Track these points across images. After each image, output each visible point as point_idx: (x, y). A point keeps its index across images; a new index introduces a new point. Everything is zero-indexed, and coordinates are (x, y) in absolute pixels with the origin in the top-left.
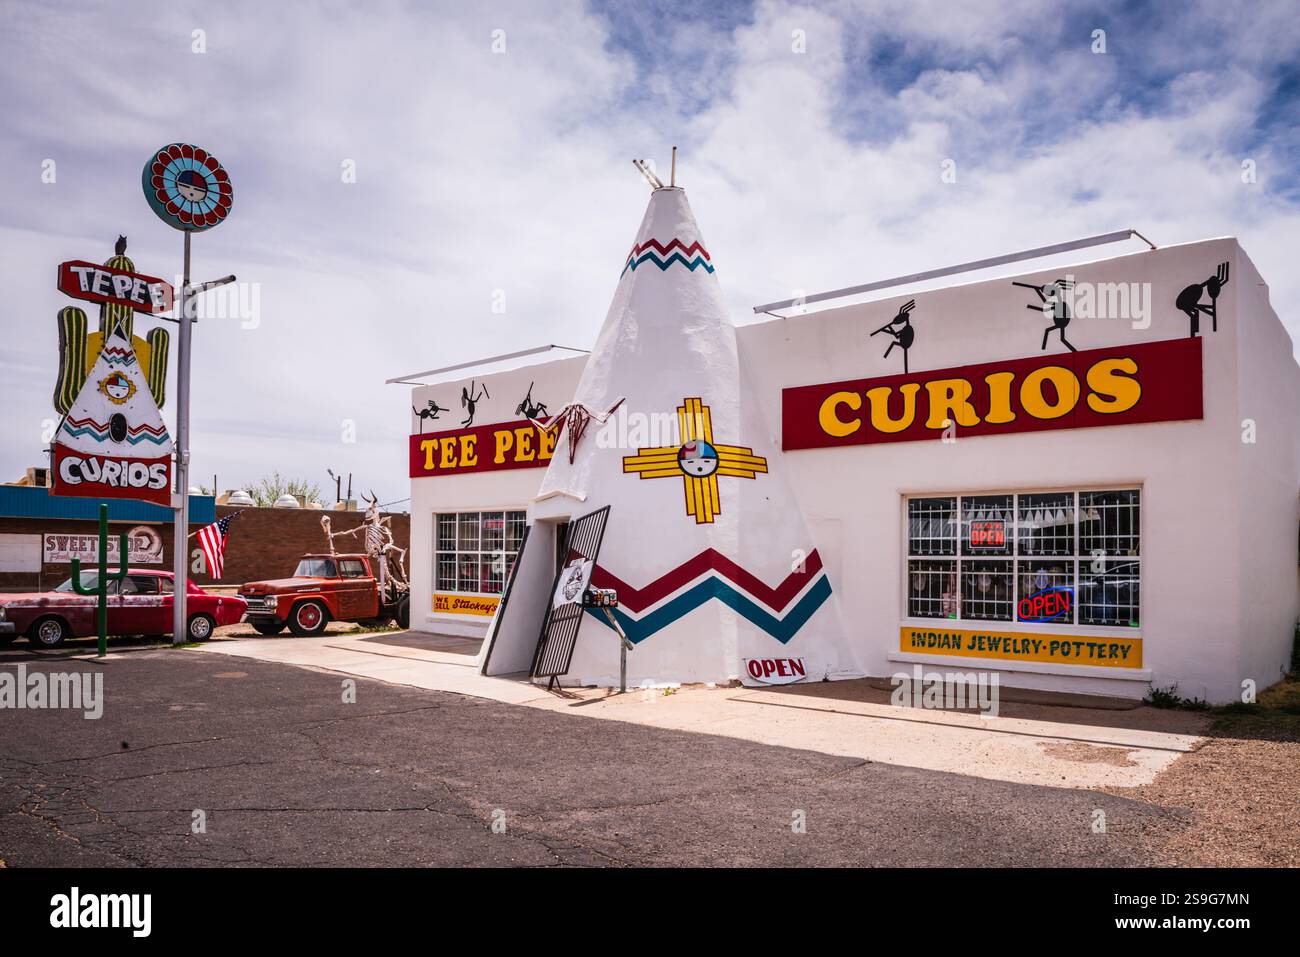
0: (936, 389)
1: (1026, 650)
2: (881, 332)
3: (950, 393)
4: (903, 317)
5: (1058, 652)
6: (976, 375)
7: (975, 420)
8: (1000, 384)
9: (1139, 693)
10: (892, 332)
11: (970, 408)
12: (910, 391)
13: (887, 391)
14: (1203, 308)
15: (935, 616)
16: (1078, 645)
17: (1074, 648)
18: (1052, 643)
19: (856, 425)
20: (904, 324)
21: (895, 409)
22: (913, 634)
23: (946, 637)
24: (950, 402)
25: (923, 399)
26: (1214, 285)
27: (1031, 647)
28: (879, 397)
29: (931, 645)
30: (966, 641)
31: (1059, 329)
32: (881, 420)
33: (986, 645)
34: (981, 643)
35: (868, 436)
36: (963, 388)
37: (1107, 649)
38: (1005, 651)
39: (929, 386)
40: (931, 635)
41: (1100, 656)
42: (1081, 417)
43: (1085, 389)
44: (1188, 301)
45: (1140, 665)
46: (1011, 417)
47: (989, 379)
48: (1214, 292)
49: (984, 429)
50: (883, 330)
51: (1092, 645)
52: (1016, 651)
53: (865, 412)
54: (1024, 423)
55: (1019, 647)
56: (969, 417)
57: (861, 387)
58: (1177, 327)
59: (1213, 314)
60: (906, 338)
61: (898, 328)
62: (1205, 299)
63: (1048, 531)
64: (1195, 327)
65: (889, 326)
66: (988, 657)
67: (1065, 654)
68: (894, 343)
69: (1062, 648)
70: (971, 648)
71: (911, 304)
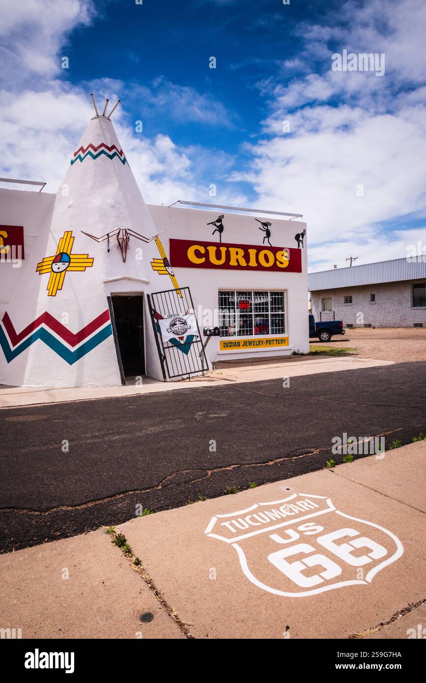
0: (233, 251)
1: (259, 344)
2: (211, 224)
3: (237, 253)
4: (219, 220)
5: (268, 344)
6: (246, 248)
7: (245, 265)
8: (253, 253)
9: (289, 353)
10: (215, 225)
11: (244, 260)
12: (223, 250)
13: (215, 248)
14: (300, 241)
15: (226, 336)
16: (273, 340)
17: (272, 341)
18: (267, 341)
19: (203, 260)
20: (220, 223)
21: (218, 256)
22: (224, 343)
23: (235, 343)
24: (237, 256)
25: (228, 254)
26: (303, 235)
27: (261, 343)
28: (212, 250)
29: (230, 347)
30: (242, 344)
31: (267, 238)
32: (213, 259)
33: (248, 344)
34: (246, 344)
35: (208, 265)
36: (241, 252)
37: (280, 341)
38: (254, 345)
39: (230, 249)
40: (230, 343)
41: (279, 343)
42: (275, 268)
43: (276, 260)
44: (297, 237)
45: (288, 345)
46: (256, 265)
47: (250, 250)
48: (303, 237)
49: (248, 268)
50: (212, 223)
51: (276, 340)
52: (257, 345)
53: (207, 255)
54: (260, 268)
55: (258, 343)
56: (243, 263)
57: (205, 244)
58: (295, 245)
59: (302, 243)
60: (221, 229)
61: (218, 224)
62: (301, 239)
63: (259, 304)
64: (299, 246)
65: (214, 222)
66: (249, 348)
67: (270, 344)
68: (216, 230)
69: (269, 342)
70: (243, 346)
71: (223, 216)
